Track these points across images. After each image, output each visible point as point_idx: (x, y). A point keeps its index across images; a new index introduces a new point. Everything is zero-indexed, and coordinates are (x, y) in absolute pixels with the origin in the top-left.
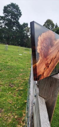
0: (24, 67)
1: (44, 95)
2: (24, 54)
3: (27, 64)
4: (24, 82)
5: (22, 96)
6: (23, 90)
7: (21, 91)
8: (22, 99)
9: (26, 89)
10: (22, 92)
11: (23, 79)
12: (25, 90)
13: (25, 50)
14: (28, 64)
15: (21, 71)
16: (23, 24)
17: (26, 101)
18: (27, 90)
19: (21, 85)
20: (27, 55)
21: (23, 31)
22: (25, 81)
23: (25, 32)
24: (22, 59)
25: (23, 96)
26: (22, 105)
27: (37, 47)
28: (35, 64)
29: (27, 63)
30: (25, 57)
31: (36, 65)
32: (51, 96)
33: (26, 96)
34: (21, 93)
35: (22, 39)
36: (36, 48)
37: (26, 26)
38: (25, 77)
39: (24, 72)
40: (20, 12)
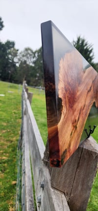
0: (9, 118)
1: (64, 187)
2: (7, 95)
3: (14, 113)
4: (10, 146)
5: (6, 173)
6: (7, 161)
7: (4, 163)
8: (6, 178)
9: (14, 158)
10: (6, 165)
11: (7, 141)
12: (12, 161)
13: (11, 87)
14: (16, 112)
15: (3, 126)
16: (6, 43)
17: (14, 182)
18: (16, 160)
19: (4, 152)
20: (14, 96)
21: (7, 54)
22: (11, 144)
23: (10, 56)
24: (4, 102)
25: (9, 172)
26: (6, 191)
27: (58, 85)
28: (54, 125)
29: (14, 111)
30: (11, 99)
31: (57, 128)
32: (80, 188)
33: (14, 173)
34: (4, 167)
35: (5, 67)
36: (56, 87)
37: (11, 46)
38: (12, 137)
39: (10, 127)
40: (1, 21)
